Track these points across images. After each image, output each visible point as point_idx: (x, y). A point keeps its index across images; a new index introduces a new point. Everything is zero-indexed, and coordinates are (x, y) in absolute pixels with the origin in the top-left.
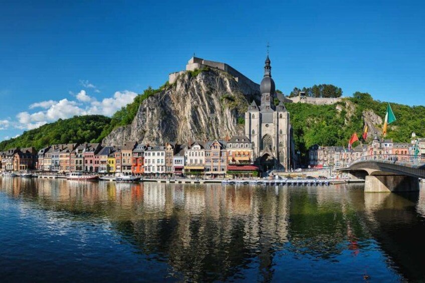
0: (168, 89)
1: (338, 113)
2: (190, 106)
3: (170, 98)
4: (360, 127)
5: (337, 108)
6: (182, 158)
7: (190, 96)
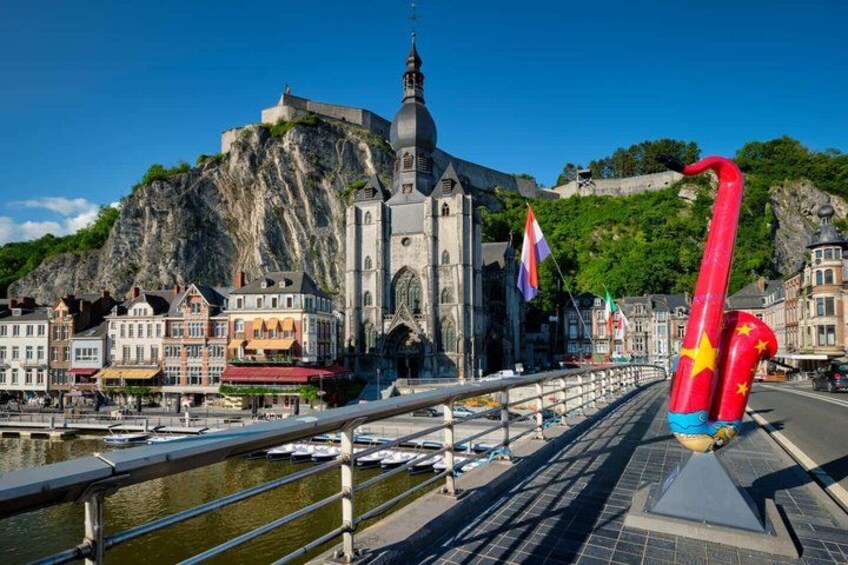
0: (211, 166)
1: (684, 207)
2: (262, 208)
3: (214, 187)
4: (761, 234)
5: (682, 193)
6: (98, 344)
7: (263, 182)
